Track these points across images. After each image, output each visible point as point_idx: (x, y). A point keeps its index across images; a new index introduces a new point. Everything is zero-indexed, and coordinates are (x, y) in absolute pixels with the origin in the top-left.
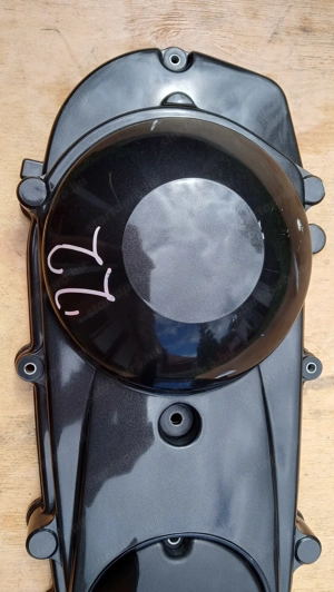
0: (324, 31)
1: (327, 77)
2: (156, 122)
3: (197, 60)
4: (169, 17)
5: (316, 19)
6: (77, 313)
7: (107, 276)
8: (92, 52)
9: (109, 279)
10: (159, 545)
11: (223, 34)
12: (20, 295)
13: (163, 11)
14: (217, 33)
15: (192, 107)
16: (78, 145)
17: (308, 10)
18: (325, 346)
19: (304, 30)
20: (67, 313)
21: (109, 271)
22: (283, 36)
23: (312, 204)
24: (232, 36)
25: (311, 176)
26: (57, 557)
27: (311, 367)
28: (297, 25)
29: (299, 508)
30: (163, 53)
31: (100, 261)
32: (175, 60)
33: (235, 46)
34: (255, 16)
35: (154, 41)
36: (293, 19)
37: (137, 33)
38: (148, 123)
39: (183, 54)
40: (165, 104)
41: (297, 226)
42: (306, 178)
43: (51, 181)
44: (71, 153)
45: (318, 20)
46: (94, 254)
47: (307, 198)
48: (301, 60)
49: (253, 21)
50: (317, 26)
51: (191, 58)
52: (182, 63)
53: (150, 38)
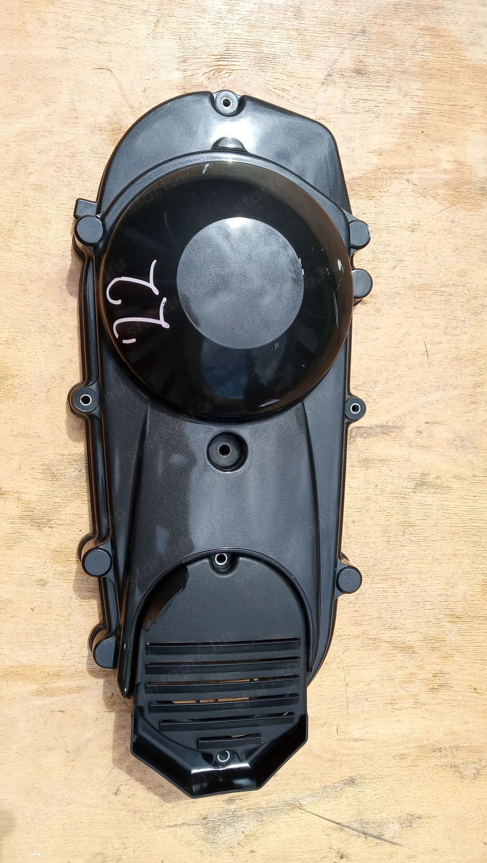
0: (379, 73)
1: (381, 120)
2: (207, 165)
3: (249, 104)
4: (222, 58)
5: (370, 61)
6: (133, 340)
7: (162, 305)
8: (144, 91)
9: (164, 307)
10: (207, 561)
11: (276, 76)
12: (71, 335)
13: (215, 52)
14: (270, 74)
15: (242, 151)
16: (134, 186)
17: (363, 52)
18: (375, 394)
19: (358, 72)
20: (125, 342)
21: (165, 300)
22: (336, 78)
23: (358, 248)
24: (285, 77)
25: (358, 220)
26: (111, 575)
27: (355, 408)
28: (352, 67)
29: (343, 551)
30: (215, 96)
31: (156, 291)
32: (227, 103)
33: (289, 88)
34: (308, 57)
35: (206, 82)
36: (347, 61)
37: (189, 73)
38: (200, 166)
39: (234, 98)
40: (217, 147)
41: (338, 266)
42: (351, 222)
43: (107, 219)
44: (126, 193)
45: (372, 62)
46: (151, 285)
47: (353, 242)
48: (356, 102)
49: (307, 62)
50: (371, 69)
51: (243, 102)
52: (234, 105)
53: (202, 79)
